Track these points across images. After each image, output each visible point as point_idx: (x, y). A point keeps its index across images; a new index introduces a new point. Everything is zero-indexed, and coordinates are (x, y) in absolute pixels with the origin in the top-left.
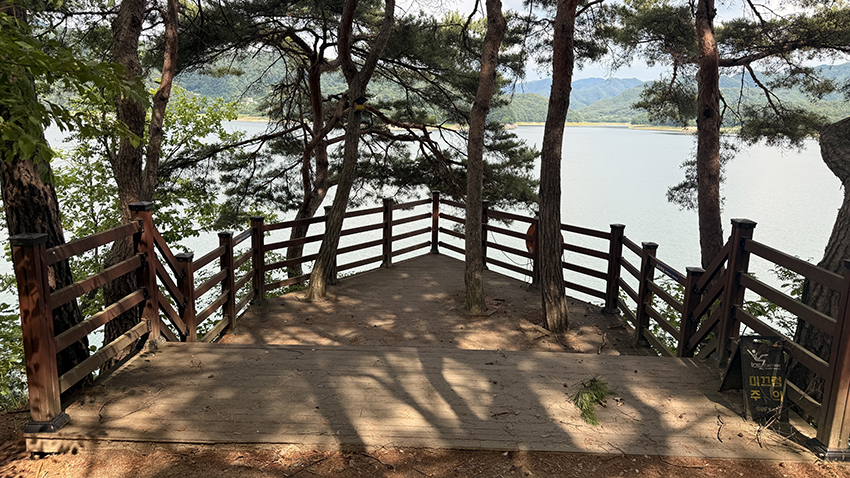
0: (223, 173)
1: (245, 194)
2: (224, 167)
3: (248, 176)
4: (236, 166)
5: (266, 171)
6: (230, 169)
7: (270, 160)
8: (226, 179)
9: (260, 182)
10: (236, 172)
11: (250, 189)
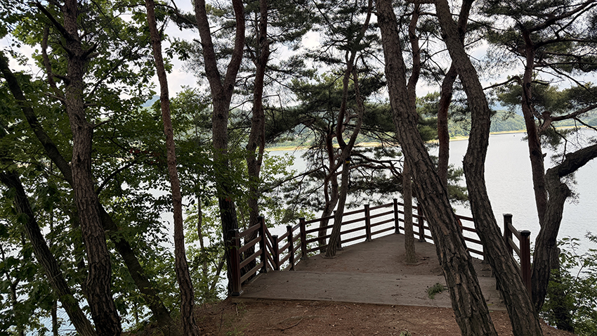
0: (285, 193)
1: (297, 203)
2: (286, 190)
3: (297, 194)
4: (292, 189)
5: (306, 190)
6: (288, 191)
7: (308, 184)
8: (286, 196)
9: (304, 196)
10: (291, 192)
11: (299, 201)
